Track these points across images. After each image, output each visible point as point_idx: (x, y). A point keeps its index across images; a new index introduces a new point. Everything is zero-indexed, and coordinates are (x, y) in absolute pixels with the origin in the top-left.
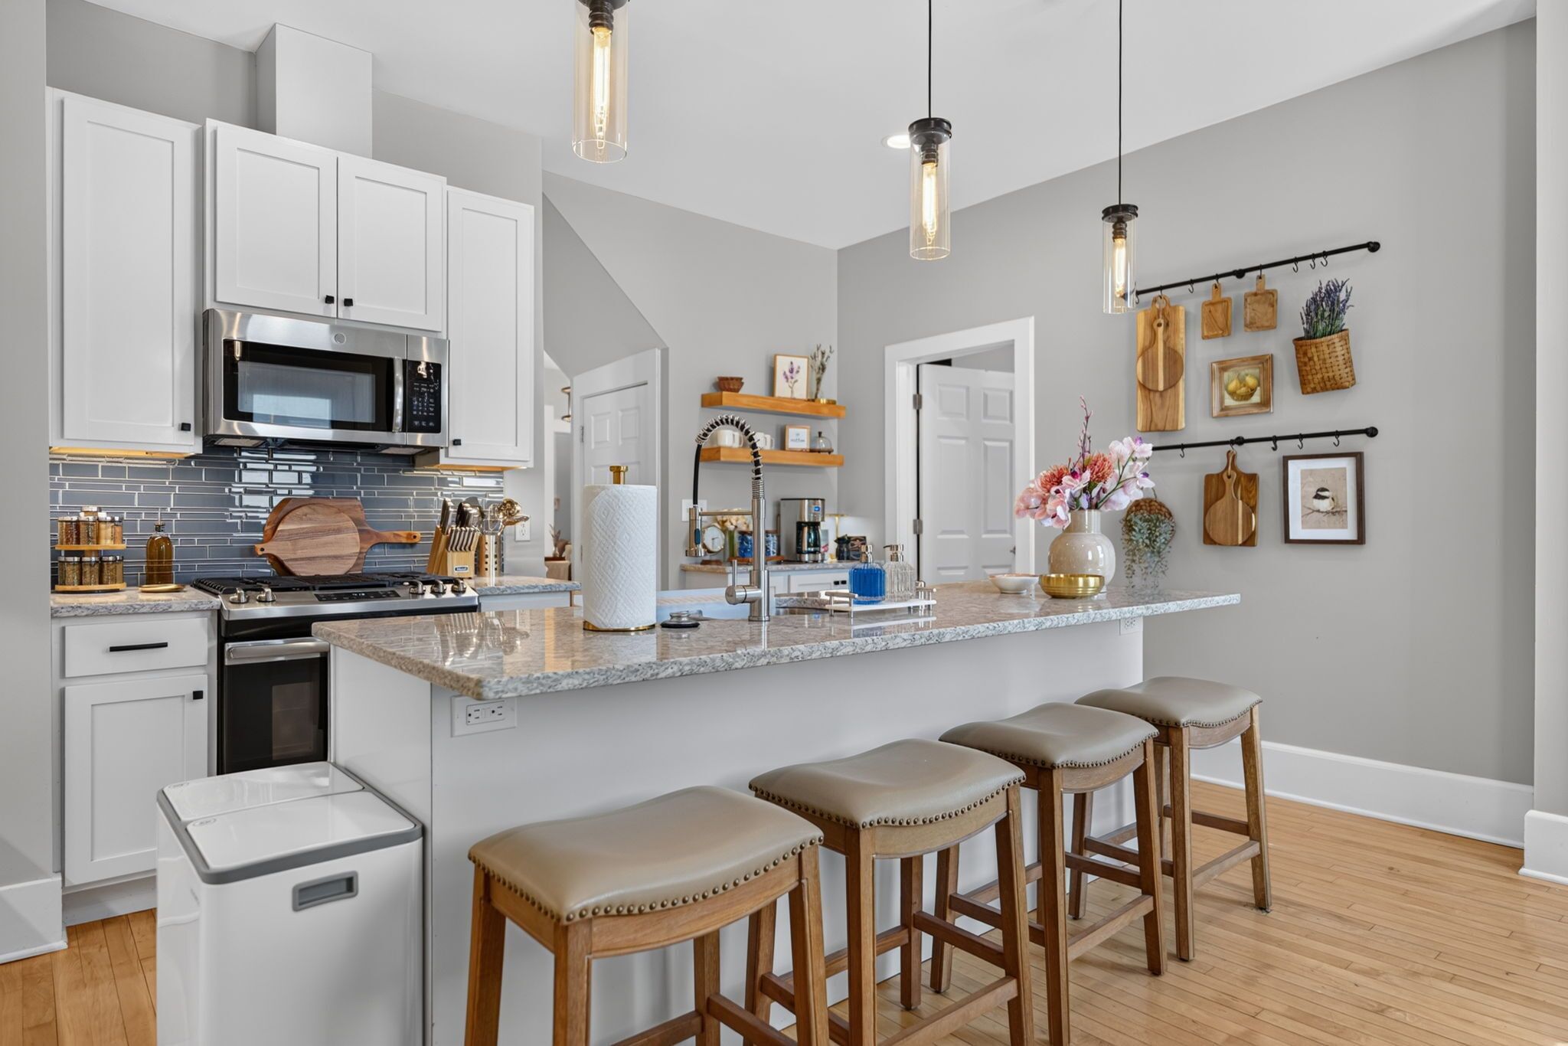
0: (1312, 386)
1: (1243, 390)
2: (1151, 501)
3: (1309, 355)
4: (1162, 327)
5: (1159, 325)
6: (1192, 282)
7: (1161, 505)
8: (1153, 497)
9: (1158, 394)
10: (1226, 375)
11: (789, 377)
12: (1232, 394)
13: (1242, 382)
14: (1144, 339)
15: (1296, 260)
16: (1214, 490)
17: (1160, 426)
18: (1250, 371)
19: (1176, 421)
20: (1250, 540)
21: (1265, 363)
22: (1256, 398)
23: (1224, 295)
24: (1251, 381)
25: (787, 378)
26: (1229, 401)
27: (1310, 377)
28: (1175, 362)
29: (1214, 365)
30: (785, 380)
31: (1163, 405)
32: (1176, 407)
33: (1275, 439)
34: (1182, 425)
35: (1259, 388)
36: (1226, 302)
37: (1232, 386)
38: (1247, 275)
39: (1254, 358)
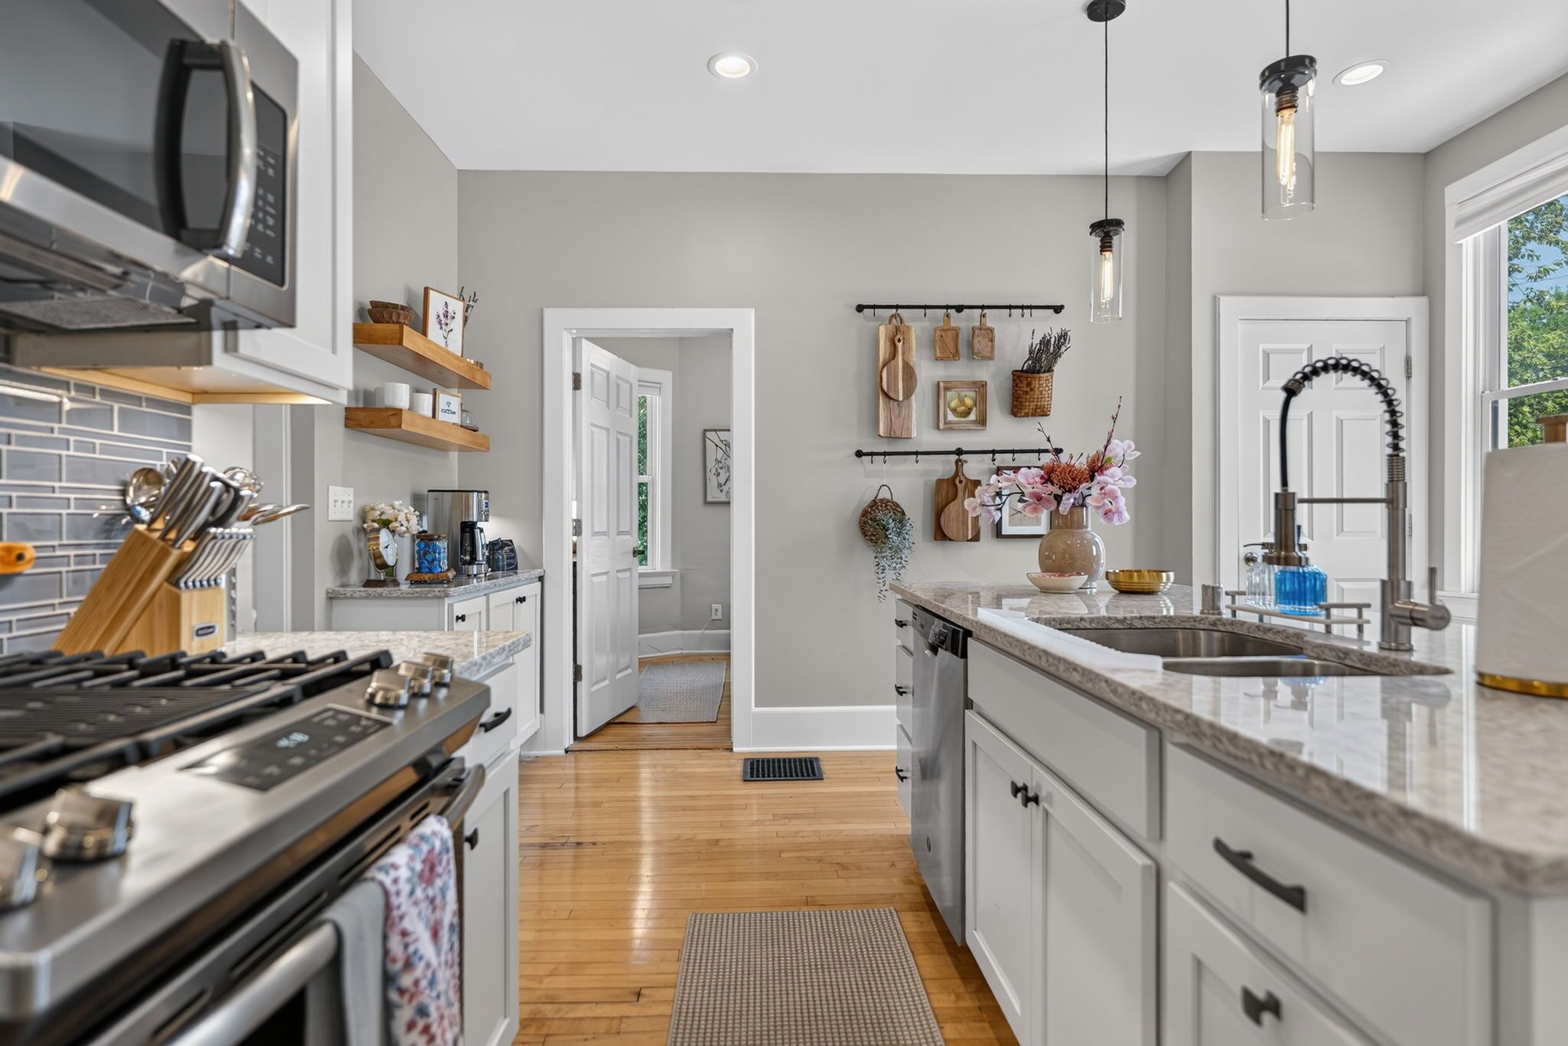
0: (1026, 411)
1: (963, 408)
2: (888, 501)
3: (1033, 386)
4: (901, 343)
5: (899, 341)
6: (925, 307)
7: (898, 506)
8: (889, 497)
9: (896, 403)
10: (949, 394)
11: (443, 322)
12: (954, 411)
13: (962, 402)
14: (885, 353)
15: (1010, 307)
16: (944, 493)
17: (898, 435)
18: (968, 393)
19: (909, 429)
20: (976, 538)
21: (981, 387)
22: (972, 417)
23: (953, 324)
24: (969, 402)
25: (440, 323)
26: (951, 417)
27: (1027, 404)
28: (911, 377)
29: (941, 384)
30: (439, 326)
31: (900, 413)
32: (909, 417)
33: (994, 452)
34: (914, 435)
35: (974, 409)
36: (956, 331)
37: (953, 404)
38: (965, 311)
39: (974, 383)
